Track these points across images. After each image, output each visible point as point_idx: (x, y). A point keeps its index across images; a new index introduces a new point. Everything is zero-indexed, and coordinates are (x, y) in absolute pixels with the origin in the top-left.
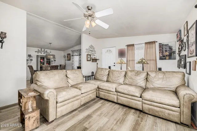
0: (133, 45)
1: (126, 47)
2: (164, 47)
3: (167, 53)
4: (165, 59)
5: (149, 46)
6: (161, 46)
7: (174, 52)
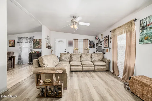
0: (77, 39)
1: (73, 40)
2: (91, 42)
3: (92, 45)
4: (92, 48)
5: (85, 41)
6: (90, 41)
7: (94, 45)
